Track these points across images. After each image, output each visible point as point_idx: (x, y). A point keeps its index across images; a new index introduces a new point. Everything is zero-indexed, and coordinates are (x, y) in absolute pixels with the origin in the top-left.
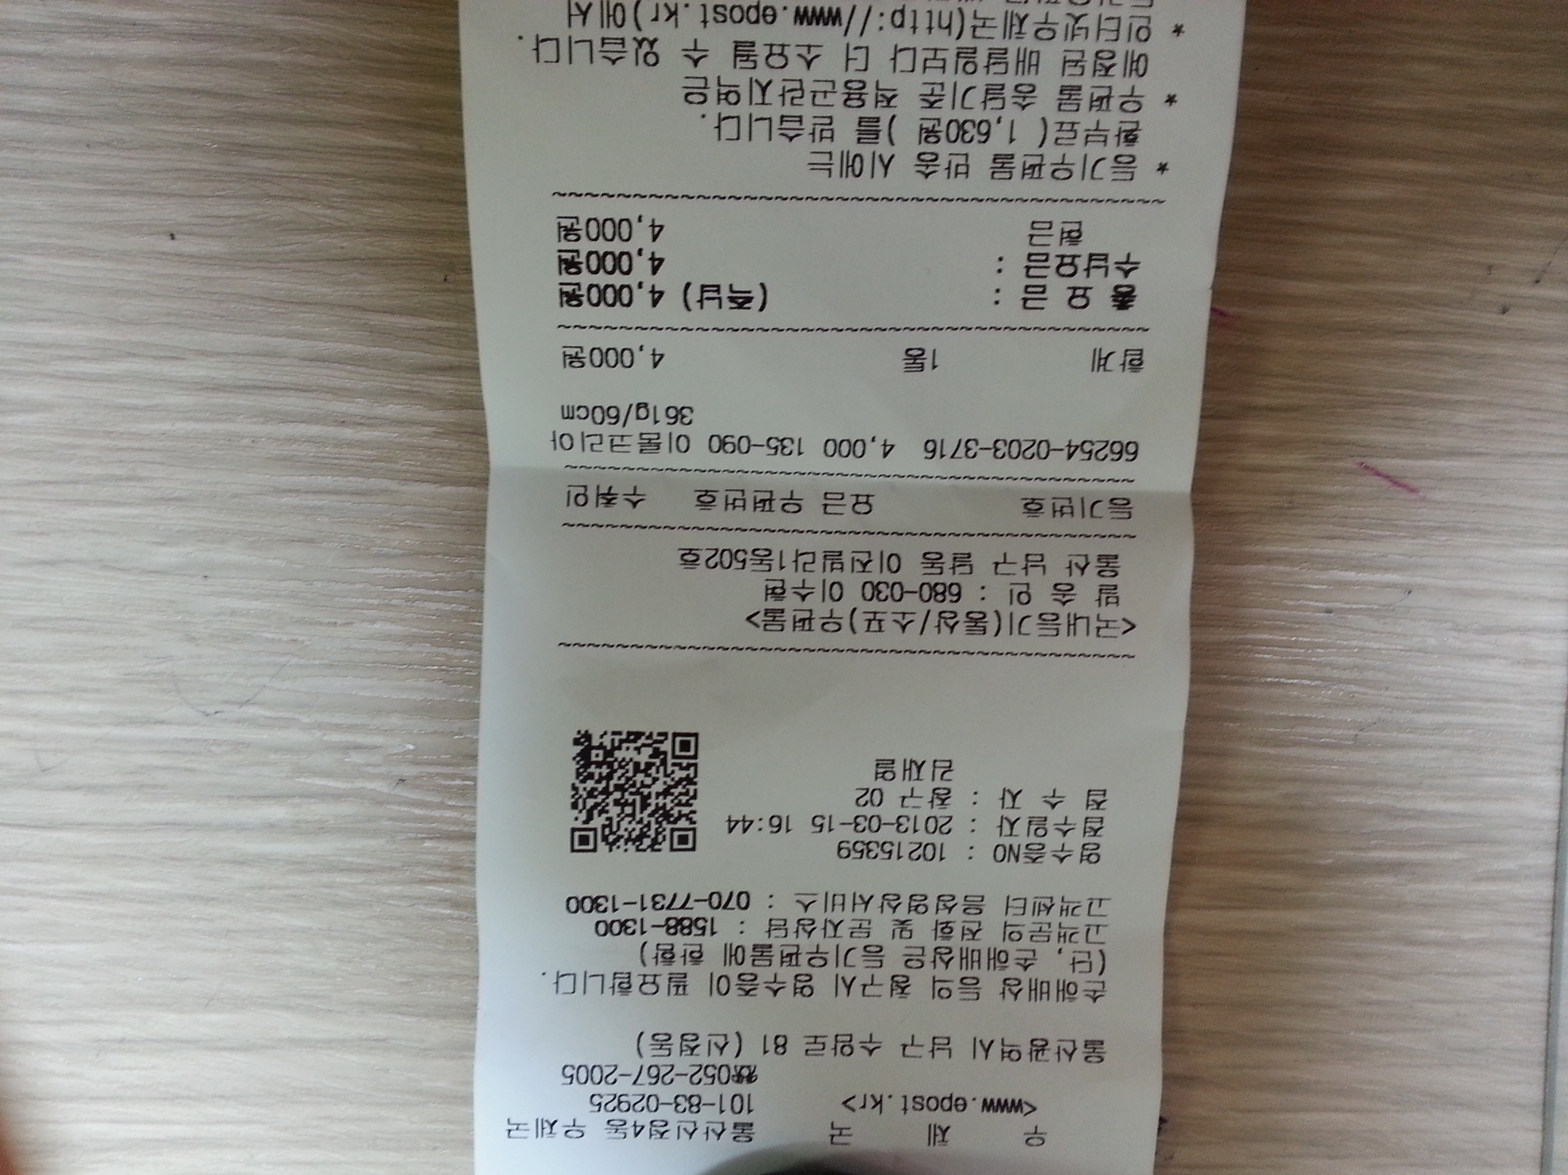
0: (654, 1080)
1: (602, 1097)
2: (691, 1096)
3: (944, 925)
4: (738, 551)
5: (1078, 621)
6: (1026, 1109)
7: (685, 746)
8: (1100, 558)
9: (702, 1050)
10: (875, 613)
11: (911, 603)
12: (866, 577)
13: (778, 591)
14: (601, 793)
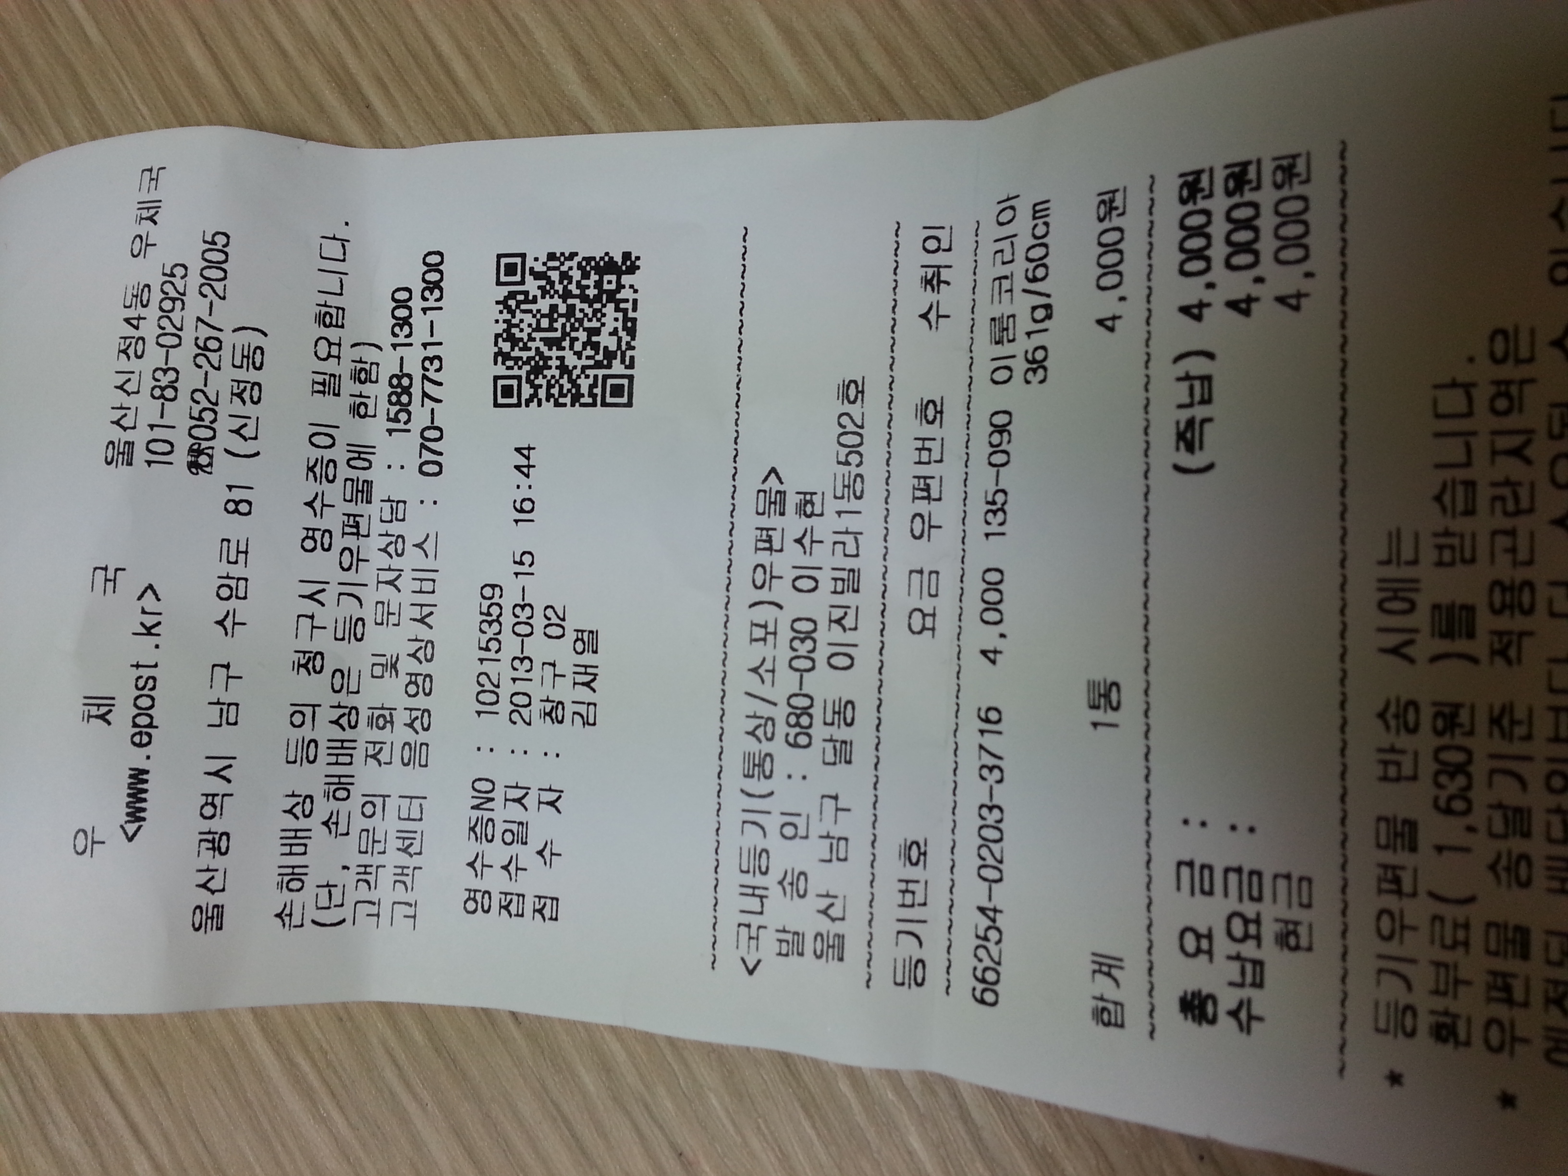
0: (201, 344)
1: (182, 278)
2: (176, 389)
3: (388, 719)
4: (861, 455)
5: (758, 899)
6: (131, 828)
7: (617, 391)
8: (841, 937)
9: (237, 407)
10: (775, 633)
11: (787, 682)
12: (823, 624)
13: (809, 509)
14: (565, 288)
